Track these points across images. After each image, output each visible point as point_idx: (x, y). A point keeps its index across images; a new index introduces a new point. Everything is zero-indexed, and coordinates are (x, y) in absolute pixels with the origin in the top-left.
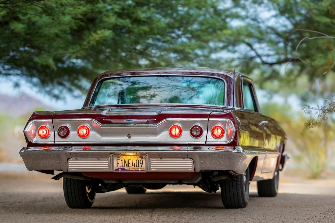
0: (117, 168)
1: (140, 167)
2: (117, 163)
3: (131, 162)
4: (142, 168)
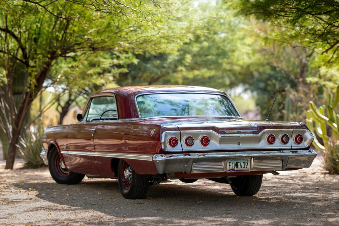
0: (229, 169)
1: (245, 168)
2: (229, 165)
3: (239, 164)
4: (247, 168)
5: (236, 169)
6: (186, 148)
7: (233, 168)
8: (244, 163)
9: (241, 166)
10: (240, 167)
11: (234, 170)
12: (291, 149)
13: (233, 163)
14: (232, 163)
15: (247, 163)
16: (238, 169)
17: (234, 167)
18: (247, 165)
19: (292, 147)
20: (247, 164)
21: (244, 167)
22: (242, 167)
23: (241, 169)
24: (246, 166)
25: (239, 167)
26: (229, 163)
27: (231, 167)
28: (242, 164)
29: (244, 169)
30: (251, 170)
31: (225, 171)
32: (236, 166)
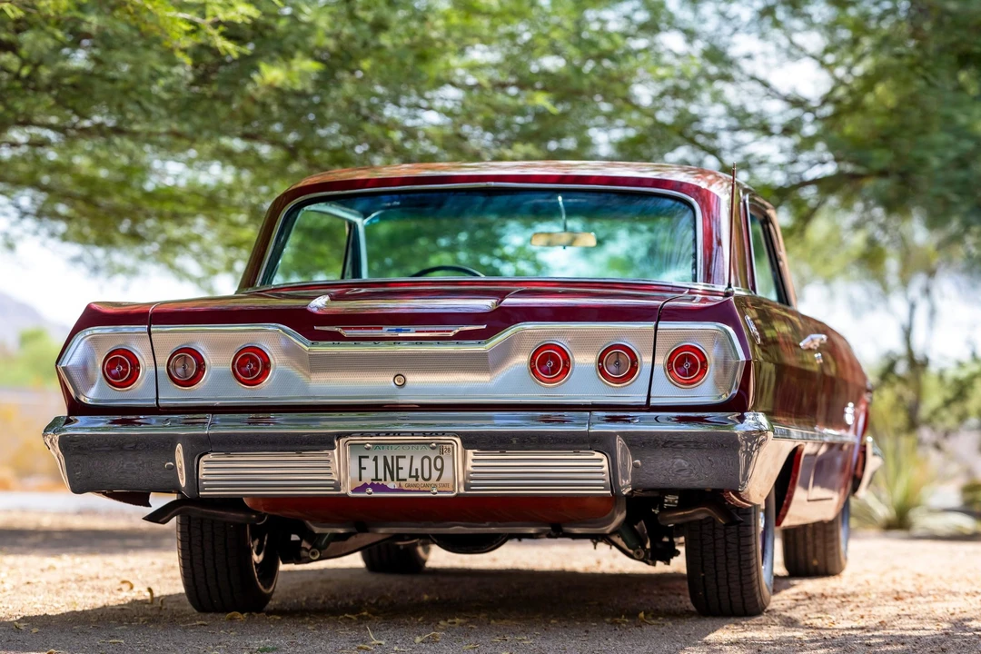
0: (362, 483)
1: (433, 480)
3: (404, 463)
4: (441, 481)
5: (391, 485)
6: (173, 395)
7: (377, 479)
8: (426, 461)
9: (413, 473)
10: (410, 476)
11: (385, 489)
12: (648, 407)
13: (375, 459)
14: (372, 458)
15: (439, 461)
16: (403, 483)
17: (381, 475)
18: (441, 470)
19: (649, 397)
20: (439, 466)
21: (426, 476)
22: (417, 477)
23: (415, 486)
24: (435, 474)
25: (404, 474)
26: (360, 458)
27: (368, 476)
28: (417, 464)
29: (427, 486)
30: (462, 491)
31: (342, 492)
32: (392, 471)
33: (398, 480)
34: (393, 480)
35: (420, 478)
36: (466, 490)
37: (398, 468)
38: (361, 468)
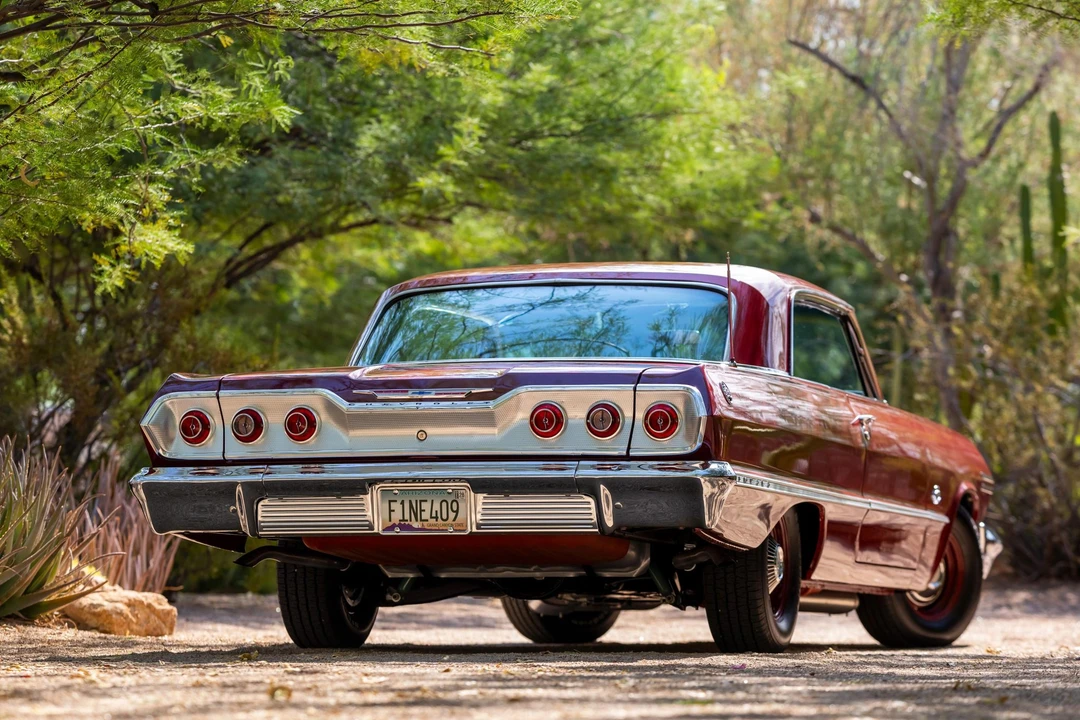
0: (390, 524)
1: (450, 521)
3: (426, 506)
4: (456, 522)
5: (416, 525)
7: (404, 520)
8: (444, 504)
9: (434, 515)
10: (431, 517)
11: (410, 528)
12: (628, 458)
13: (402, 503)
14: (399, 502)
15: (455, 504)
16: (425, 523)
17: (407, 517)
18: (457, 512)
19: (629, 448)
20: (455, 509)
21: (445, 517)
22: (436, 518)
23: (435, 525)
24: (452, 515)
25: (426, 515)
26: (390, 502)
27: (397, 517)
28: (436, 507)
29: (445, 525)
30: (474, 530)
31: (376, 531)
32: (416, 513)
33: (421, 520)
34: (417, 520)
35: (439, 519)
36: (477, 529)
37: (421, 511)
38: (391, 511)
